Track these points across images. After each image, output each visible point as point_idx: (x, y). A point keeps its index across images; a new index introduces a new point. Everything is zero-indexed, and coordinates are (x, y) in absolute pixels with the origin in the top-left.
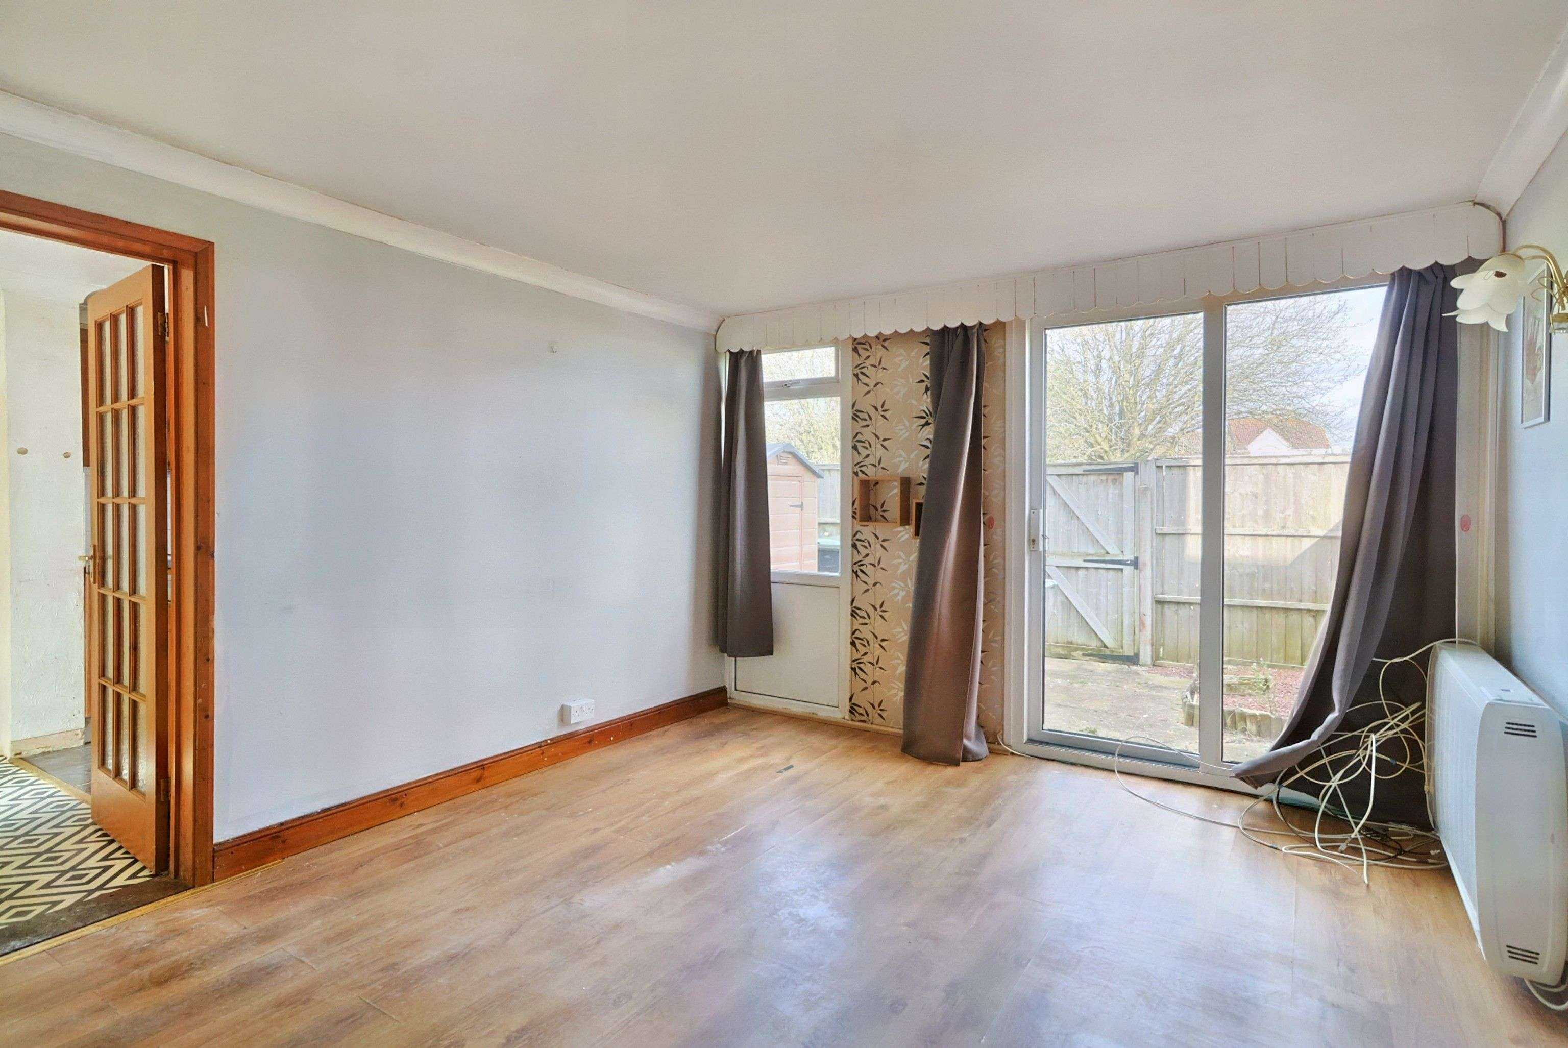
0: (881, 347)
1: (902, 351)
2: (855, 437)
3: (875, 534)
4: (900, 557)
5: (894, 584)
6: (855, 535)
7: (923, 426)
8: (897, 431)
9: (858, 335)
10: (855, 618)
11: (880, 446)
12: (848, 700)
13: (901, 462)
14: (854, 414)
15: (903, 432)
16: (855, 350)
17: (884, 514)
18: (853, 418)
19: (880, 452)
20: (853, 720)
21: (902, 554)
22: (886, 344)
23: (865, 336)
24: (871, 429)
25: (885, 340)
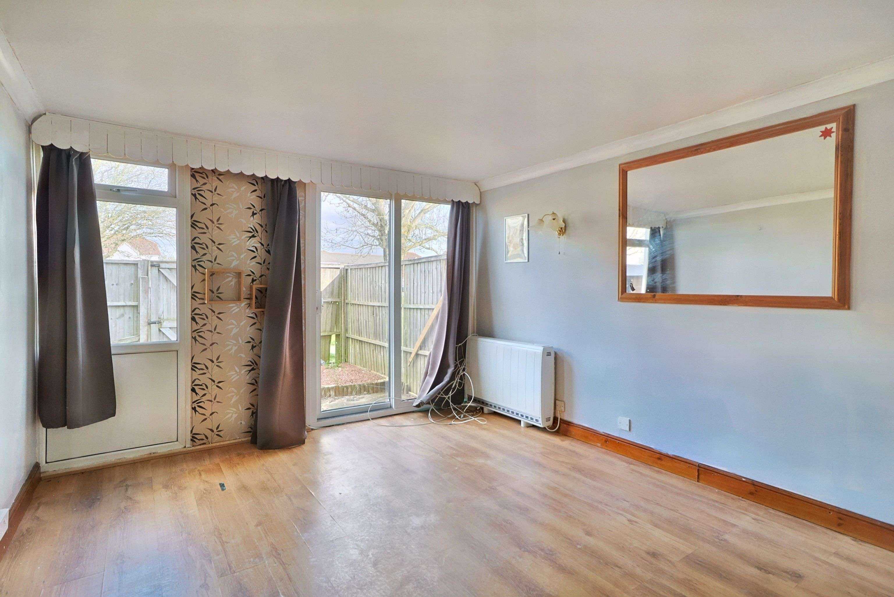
0: (216, 179)
1: (234, 185)
2: (193, 240)
3: (212, 310)
4: (232, 324)
5: (228, 343)
6: (193, 311)
7: (250, 237)
8: (230, 239)
9: (197, 166)
10: (195, 371)
11: (216, 248)
12: (190, 432)
13: (233, 260)
14: (192, 223)
15: (234, 240)
16: (193, 176)
17: (219, 295)
18: (192, 226)
19: (216, 252)
20: (193, 446)
21: (234, 322)
22: (220, 177)
23: (202, 168)
24: (208, 235)
25: (220, 175)
